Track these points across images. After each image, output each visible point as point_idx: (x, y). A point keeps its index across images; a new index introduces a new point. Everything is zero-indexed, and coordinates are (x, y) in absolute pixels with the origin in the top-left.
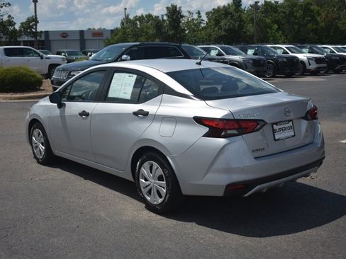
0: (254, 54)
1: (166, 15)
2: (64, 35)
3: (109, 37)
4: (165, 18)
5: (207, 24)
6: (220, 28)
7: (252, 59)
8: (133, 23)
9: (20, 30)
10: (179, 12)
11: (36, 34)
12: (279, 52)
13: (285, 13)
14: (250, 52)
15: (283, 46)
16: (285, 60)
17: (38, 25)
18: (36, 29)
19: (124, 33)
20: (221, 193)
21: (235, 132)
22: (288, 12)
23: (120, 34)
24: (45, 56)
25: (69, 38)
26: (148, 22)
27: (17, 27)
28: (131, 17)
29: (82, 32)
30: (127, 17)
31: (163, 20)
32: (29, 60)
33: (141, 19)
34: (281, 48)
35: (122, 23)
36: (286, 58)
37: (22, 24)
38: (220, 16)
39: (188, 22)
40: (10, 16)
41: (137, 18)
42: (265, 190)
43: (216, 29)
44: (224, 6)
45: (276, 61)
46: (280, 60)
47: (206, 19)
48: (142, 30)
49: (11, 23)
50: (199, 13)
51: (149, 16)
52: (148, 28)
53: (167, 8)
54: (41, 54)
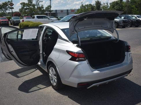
0: (124, 18)
1: (95, 4)
2: (62, 11)
3: (76, 12)
4: (95, 5)
5: (110, 7)
6: (114, 9)
7: (123, 20)
8: (84, 7)
9: (45, 10)
10: (100, 3)
11: (50, 11)
12: (134, 18)
13: (139, 3)
14: (123, 18)
15: (135, 16)
16: (136, 21)
17: (51, 8)
18: (50, 9)
19: (81, 10)
20: (76, 86)
21: (83, 59)
22: (140, 3)
23: (80, 11)
24: (50, 18)
25: (63, 12)
26: (89, 7)
27: (44, 8)
28: (84, 5)
29: (68, 10)
30: (82, 5)
31: (94, 6)
32: (45, 20)
33: (87, 5)
34: (134, 16)
35: (81, 7)
36: (136, 20)
37: (46, 8)
38: (114, 5)
39: (103, 6)
40: (42, 5)
41: (86, 5)
42: (98, 86)
43: (113, 9)
44: (116, 1)
45: (132, 21)
46: (133, 21)
47: (110, 6)
48: (87, 9)
49: (42, 7)
50: (107, 3)
51: (90, 5)
52: (89, 9)
53: (96, 2)
54: (49, 18)
